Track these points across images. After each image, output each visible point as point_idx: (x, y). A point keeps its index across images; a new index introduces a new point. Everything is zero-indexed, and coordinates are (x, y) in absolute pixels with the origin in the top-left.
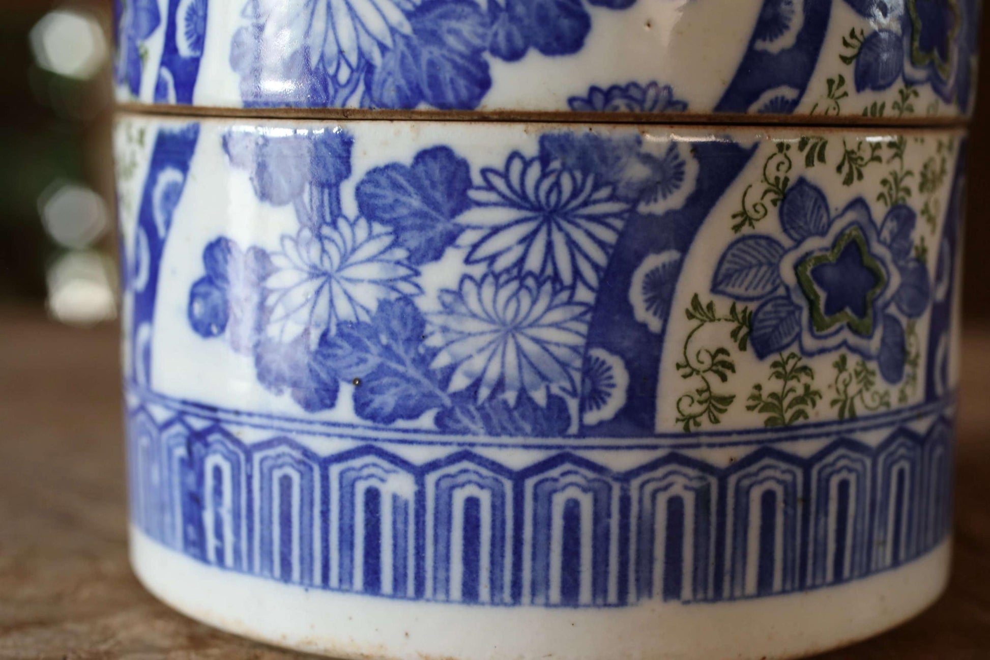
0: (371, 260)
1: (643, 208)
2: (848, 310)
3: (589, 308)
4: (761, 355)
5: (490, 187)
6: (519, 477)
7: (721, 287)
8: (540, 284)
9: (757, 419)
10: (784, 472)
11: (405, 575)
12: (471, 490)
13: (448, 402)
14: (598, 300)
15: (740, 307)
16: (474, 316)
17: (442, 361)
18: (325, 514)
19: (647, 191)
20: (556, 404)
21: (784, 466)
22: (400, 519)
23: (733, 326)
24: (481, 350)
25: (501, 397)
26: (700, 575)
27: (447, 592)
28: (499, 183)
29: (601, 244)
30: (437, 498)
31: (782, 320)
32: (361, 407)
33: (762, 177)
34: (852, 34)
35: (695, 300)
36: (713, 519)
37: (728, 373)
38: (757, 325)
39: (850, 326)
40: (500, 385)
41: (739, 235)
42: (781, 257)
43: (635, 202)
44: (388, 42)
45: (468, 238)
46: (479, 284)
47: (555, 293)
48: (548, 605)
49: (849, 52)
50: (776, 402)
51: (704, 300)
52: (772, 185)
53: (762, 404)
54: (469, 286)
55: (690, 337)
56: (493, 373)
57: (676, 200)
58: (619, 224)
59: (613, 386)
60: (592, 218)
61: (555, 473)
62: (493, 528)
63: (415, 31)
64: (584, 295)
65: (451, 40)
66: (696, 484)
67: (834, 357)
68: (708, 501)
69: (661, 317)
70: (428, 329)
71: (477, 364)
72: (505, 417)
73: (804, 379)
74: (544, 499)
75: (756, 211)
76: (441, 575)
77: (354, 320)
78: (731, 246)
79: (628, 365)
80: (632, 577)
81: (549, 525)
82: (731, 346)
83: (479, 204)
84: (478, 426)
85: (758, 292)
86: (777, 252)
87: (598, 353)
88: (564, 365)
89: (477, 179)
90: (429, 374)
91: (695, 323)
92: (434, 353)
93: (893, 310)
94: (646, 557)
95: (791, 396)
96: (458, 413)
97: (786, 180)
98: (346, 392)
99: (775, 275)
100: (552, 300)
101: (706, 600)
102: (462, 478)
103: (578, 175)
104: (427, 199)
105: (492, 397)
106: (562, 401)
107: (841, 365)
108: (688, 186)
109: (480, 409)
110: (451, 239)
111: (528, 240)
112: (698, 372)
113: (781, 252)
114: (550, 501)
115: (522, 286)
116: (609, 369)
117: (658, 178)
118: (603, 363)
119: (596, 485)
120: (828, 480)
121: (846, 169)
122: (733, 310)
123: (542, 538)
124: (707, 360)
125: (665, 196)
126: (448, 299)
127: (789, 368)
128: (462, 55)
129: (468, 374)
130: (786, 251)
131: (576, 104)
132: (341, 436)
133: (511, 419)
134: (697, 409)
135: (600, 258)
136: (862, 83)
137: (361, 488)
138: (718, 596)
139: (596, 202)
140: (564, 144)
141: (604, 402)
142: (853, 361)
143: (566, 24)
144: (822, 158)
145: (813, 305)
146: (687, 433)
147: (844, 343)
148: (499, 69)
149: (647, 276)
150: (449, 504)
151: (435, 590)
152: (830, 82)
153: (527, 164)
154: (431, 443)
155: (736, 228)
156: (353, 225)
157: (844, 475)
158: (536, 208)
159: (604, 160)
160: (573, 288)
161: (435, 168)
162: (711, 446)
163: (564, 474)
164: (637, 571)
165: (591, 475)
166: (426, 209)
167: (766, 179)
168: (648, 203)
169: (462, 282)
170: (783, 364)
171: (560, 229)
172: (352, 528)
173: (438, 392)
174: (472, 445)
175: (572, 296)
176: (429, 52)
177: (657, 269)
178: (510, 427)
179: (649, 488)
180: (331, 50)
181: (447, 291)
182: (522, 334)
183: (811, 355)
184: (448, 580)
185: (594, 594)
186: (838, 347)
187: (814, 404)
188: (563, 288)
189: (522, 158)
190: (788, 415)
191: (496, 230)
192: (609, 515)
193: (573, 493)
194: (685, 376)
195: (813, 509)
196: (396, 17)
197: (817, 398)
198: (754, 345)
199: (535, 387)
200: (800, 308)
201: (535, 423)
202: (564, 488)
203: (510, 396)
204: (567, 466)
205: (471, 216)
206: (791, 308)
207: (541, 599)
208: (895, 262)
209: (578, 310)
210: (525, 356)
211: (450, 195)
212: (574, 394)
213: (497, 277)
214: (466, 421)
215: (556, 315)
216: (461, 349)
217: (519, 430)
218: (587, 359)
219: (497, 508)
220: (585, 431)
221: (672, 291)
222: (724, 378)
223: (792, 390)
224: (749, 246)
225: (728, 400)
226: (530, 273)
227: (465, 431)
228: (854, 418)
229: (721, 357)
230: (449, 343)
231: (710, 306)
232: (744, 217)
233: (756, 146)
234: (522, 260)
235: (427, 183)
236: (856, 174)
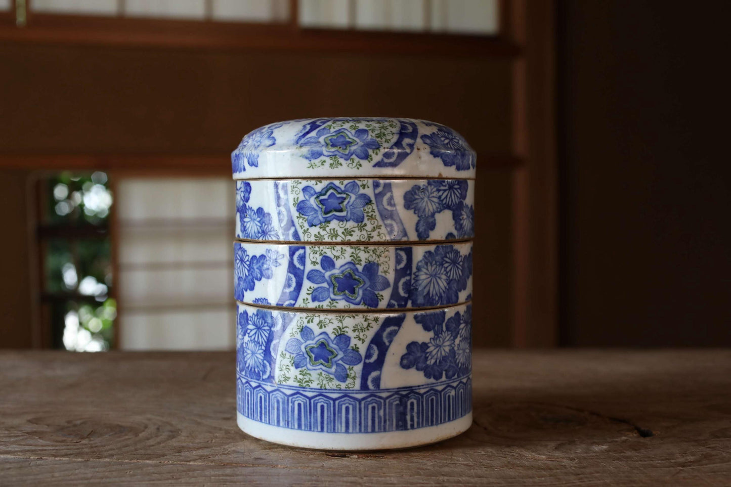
4: (297, 368)
9: (297, 384)
10: (303, 399)
23: (290, 360)
31: (302, 360)
38: (296, 360)
39: (322, 364)
50: (301, 381)
52: (299, 327)
66: (282, 397)
68: (285, 402)
73: (308, 376)
75: (295, 332)
78: (289, 340)
82: (289, 365)
85: (296, 352)
95: (305, 380)
97: (303, 326)
99: (300, 349)
101: (286, 427)
107: (320, 374)
112: (283, 370)
120: (317, 403)
121: (320, 324)
122: (290, 356)
124: (285, 367)
127: (304, 373)
130: (302, 343)
134: (283, 379)
142: (325, 374)
144: (312, 322)
145: (310, 358)
146: (281, 384)
155: (291, 336)
157: (322, 403)
162: (286, 388)
167: (297, 325)
183: (310, 370)
186: (319, 369)
187: (312, 383)
190: (304, 385)
194: (280, 371)
195: (312, 410)
198: (295, 365)
200: (307, 358)
206: (304, 357)
222: (288, 372)
224: (294, 341)
225: (289, 378)
228: (325, 389)
232: (292, 334)
236: (323, 326)
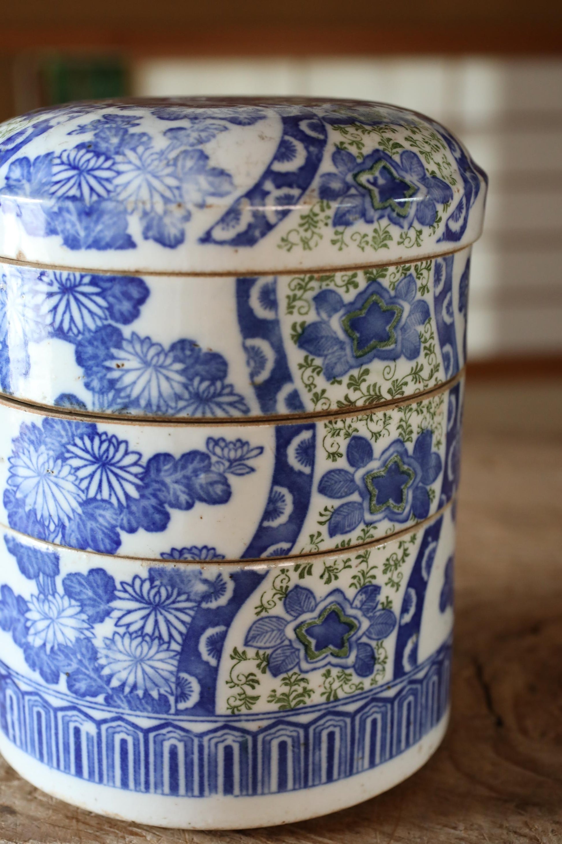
0: (71, 617)
1: (204, 605)
2: (331, 647)
3: (178, 653)
4: (275, 675)
5: (125, 591)
6: (146, 732)
7: (250, 643)
8: (152, 640)
9: (274, 707)
10: (291, 731)
11: (94, 771)
12: (123, 736)
13: (110, 692)
14: (183, 650)
15: (261, 652)
16: (120, 652)
17: (106, 672)
18: (57, 734)
19: (206, 597)
20: (163, 699)
21: (291, 728)
22: (90, 744)
23: (258, 662)
24: (125, 669)
25: (136, 692)
26: (244, 783)
27: (114, 782)
28: (129, 589)
29: (183, 622)
30: (107, 737)
31: (287, 657)
32: (70, 687)
33: (272, 587)
34: (326, 509)
35: (235, 650)
36: (250, 756)
37: (256, 685)
38: (272, 660)
39: (332, 654)
40: (134, 687)
41: (259, 617)
42: (286, 626)
43: (200, 603)
44: (71, 515)
45: (116, 614)
46: (123, 637)
47: (160, 645)
48: (163, 794)
49: (323, 519)
50: (285, 698)
51: (240, 649)
52: (279, 590)
53: (277, 699)
54: (117, 638)
55: (233, 668)
56: (131, 681)
57: (223, 601)
58: (192, 613)
59: (192, 691)
60: (177, 609)
61: (164, 731)
62: (135, 754)
63: (84, 513)
64: (175, 646)
65: (101, 520)
66: (240, 739)
67: (323, 671)
68: (247, 748)
69: (216, 658)
70: (99, 655)
71: (123, 675)
72: (138, 702)
73: (303, 684)
74: (158, 743)
75: (269, 604)
76: (111, 774)
77: (65, 644)
78: (255, 623)
79: (200, 681)
80: (206, 783)
81: (162, 756)
82: (258, 672)
83: (120, 598)
84: (125, 705)
85: (273, 644)
86: (283, 623)
87: (184, 675)
88: (166, 680)
89: (119, 587)
90: (100, 677)
91: (235, 661)
92: (102, 667)
93: (364, 640)
94: (213, 774)
95: (294, 694)
96: (115, 698)
97: (287, 587)
98: (63, 678)
99: (282, 635)
100: (159, 648)
101: (247, 795)
102: (118, 729)
103: (169, 588)
104: (95, 593)
105: (131, 692)
106: (166, 697)
107: (327, 674)
108: (229, 594)
109: (126, 697)
110: (108, 613)
111: (145, 618)
112: (238, 685)
113: (285, 623)
114: (162, 745)
115: (143, 640)
116: (189, 683)
117: (212, 590)
118: (186, 680)
119: (185, 738)
120: (320, 733)
121: (326, 576)
122: (257, 654)
123: (159, 762)
124: (243, 679)
125: (216, 599)
126: (108, 642)
127: (293, 680)
128: (106, 528)
129: (119, 680)
130: (288, 623)
131: (165, 556)
132: (62, 699)
133: (141, 703)
134: (238, 703)
135: (183, 629)
136: (332, 533)
137: (72, 725)
138: (255, 792)
139: (179, 602)
140: (161, 573)
141: (188, 699)
142: (335, 672)
143: (157, 517)
144: (310, 573)
145: (307, 647)
146: (233, 715)
147: (329, 663)
148: (124, 536)
149: (208, 638)
150: (113, 740)
151: (108, 780)
152: (312, 536)
153: (143, 582)
154: (103, 710)
155: (258, 614)
156: (62, 598)
157: (331, 729)
158: (149, 603)
159: (182, 581)
160: (169, 643)
161: (98, 578)
162: (248, 721)
163: (169, 732)
164: (209, 781)
165: (182, 733)
166: (95, 597)
167: (274, 588)
168: (207, 602)
169: (114, 635)
170: (289, 678)
171: (161, 614)
172: (68, 744)
173: (105, 686)
174: (123, 714)
175: (169, 647)
176: (90, 524)
177: (213, 635)
178: (141, 707)
179: (213, 741)
180: (46, 514)
181: (107, 638)
182: (144, 663)
183: (307, 672)
184: (114, 777)
185: (187, 791)
186: (326, 665)
187: (309, 696)
188: (164, 643)
189: (140, 578)
190: (293, 704)
191: (129, 612)
192: (193, 753)
193: (173, 741)
194: (231, 687)
195: (311, 747)
196: (75, 505)
197: (311, 693)
198: (271, 670)
199: (152, 689)
200: (298, 650)
201: (153, 706)
202: (169, 739)
203: (140, 693)
204: (170, 729)
205: (116, 604)
206: (293, 650)
207: (159, 791)
208: (364, 615)
209: (173, 654)
210: (147, 674)
211: (106, 592)
212: (172, 694)
213: (131, 634)
214: (119, 702)
215: (161, 656)
216: (116, 667)
217: (145, 710)
218: (178, 678)
219: (136, 746)
220: (178, 712)
221: (222, 646)
222: (253, 687)
223: (295, 691)
224: (266, 622)
225: (256, 698)
226: (147, 634)
227: (119, 707)
228: (336, 699)
229: (251, 677)
230: (110, 663)
231: (244, 653)
232: (262, 608)
233: (267, 572)
234: (143, 628)
235: (95, 585)
236: (333, 577)
